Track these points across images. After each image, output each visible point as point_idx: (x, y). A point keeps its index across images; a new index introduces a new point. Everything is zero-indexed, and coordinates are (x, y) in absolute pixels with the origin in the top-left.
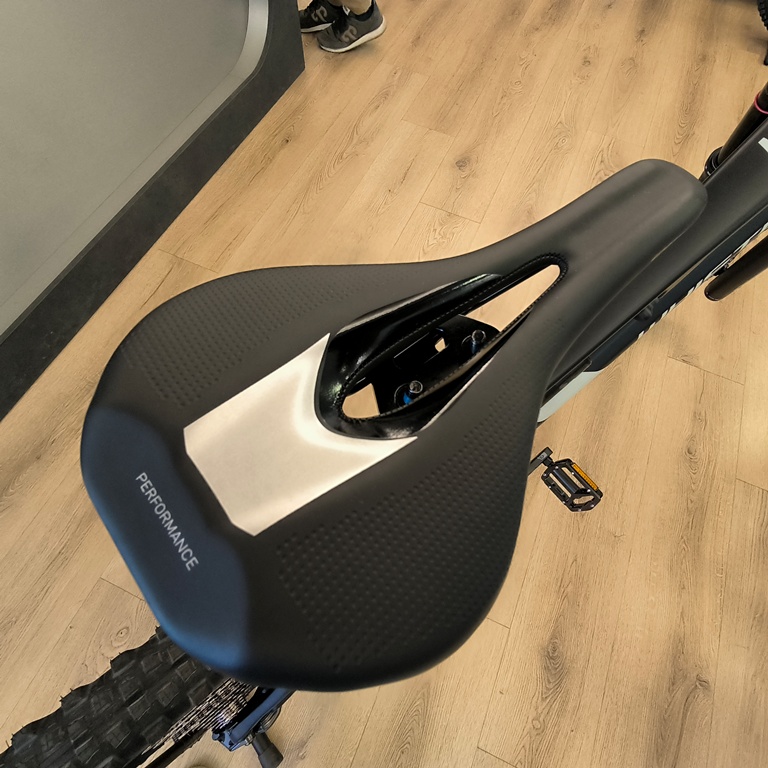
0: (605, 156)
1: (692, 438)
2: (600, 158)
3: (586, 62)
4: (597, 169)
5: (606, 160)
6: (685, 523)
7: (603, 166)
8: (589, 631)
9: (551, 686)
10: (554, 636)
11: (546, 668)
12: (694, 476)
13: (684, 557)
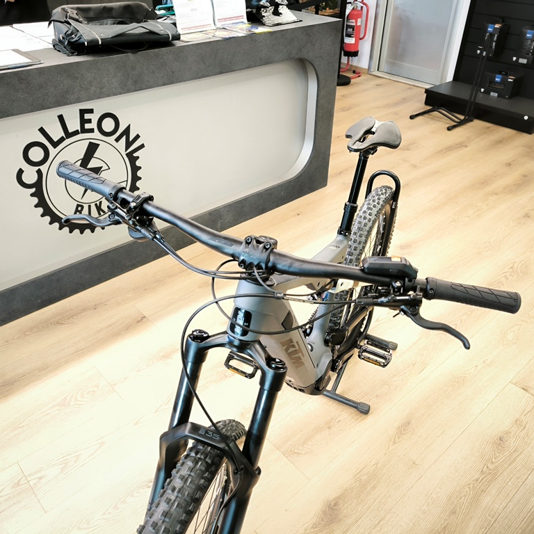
0: (516, 265)
1: (508, 433)
2: (511, 266)
3: (527, 216)
4: (505, 270)
5: (515, 268)
6: (476, 477)
7: (511, 270)
8: (366, 506)
9: (323, 523)
10: (339, 497)
11: (324, 512)
12: (498, 455)
13: (465, 496)
